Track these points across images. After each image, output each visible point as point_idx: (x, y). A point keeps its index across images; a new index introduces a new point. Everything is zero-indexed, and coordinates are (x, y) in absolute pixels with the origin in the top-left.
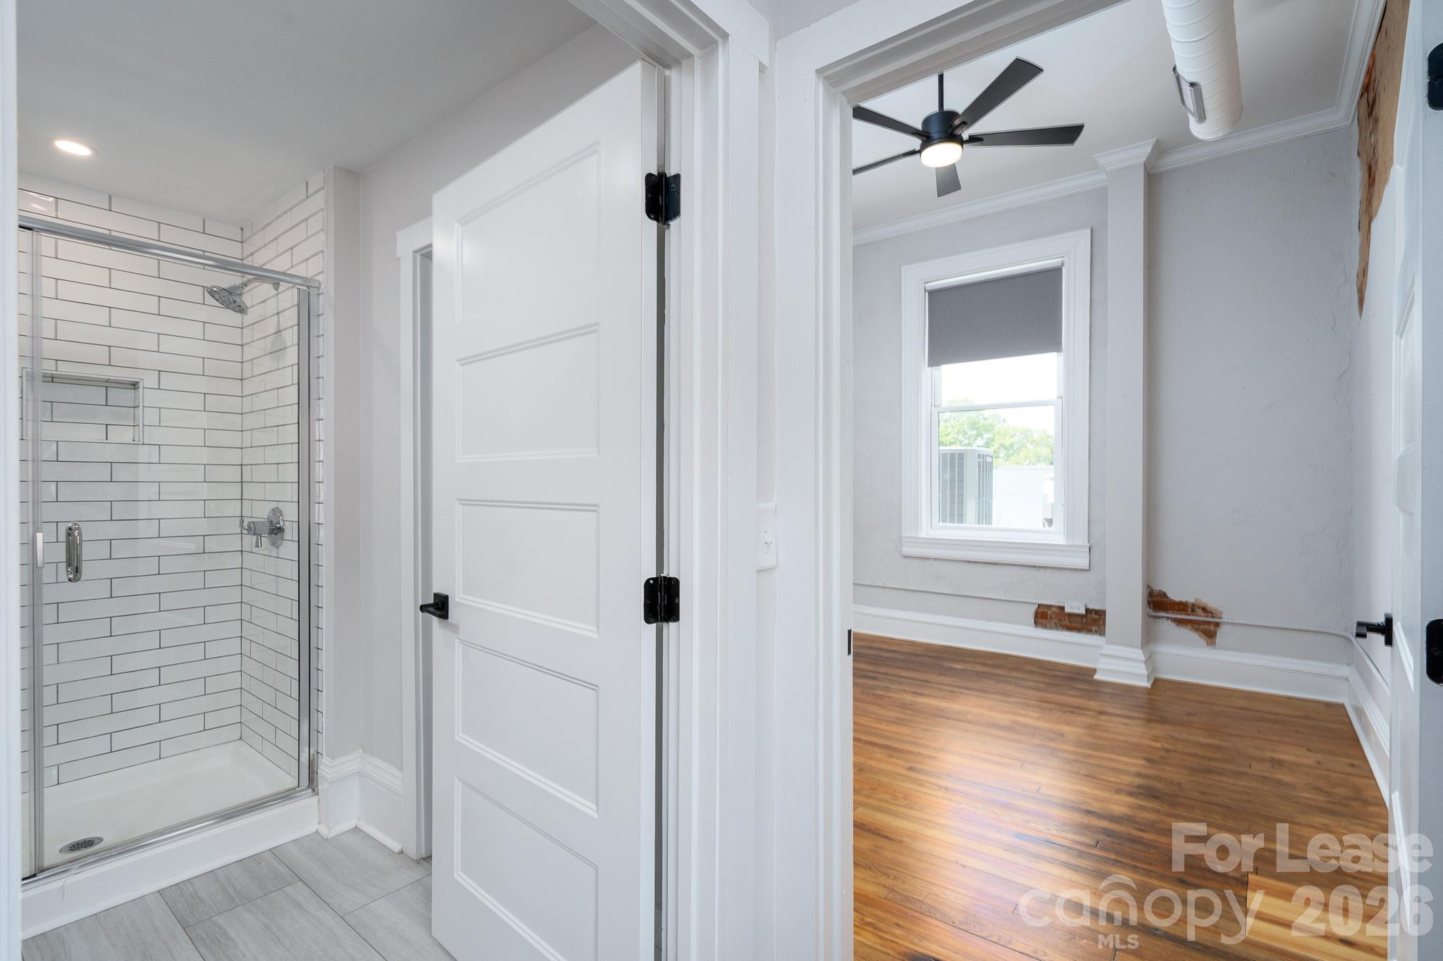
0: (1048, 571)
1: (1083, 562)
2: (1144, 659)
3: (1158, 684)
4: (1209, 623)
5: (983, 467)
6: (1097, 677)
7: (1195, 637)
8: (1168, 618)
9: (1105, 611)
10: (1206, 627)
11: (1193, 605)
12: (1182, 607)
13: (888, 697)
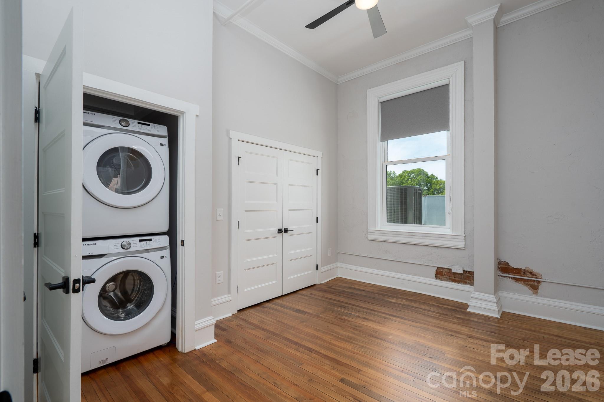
0: (443, 249)
1: (461, 244)
2: (496, 302)
3: (504, 315)
4: (534, 281)
5: (416, 195)
6: (469, 310)
7: (526, 288)
8: (510, 277)
9: (473, 272)
10: (533, 283)
11: (524, 270)
12: (518, 271)
13: (349, 321)
